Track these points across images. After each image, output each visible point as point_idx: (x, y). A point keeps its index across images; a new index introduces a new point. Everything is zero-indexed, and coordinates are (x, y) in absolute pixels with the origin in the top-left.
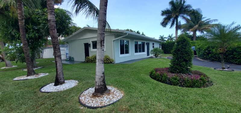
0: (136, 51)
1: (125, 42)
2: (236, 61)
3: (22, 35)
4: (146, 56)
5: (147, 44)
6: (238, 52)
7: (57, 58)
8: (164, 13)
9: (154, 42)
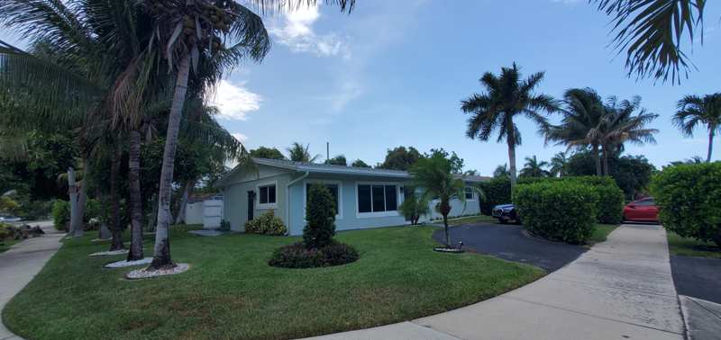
0: (364, 207)
8: (469, 106)
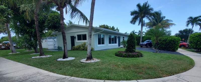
0: (110, 43)
1: (101, 36)
2: (171, 49)
3: (37, 30)
4: (118, 47)
5: (118, 37)
6: (172, 43)
7: (65, 44)
9: (124, 36)
